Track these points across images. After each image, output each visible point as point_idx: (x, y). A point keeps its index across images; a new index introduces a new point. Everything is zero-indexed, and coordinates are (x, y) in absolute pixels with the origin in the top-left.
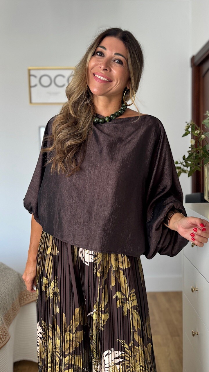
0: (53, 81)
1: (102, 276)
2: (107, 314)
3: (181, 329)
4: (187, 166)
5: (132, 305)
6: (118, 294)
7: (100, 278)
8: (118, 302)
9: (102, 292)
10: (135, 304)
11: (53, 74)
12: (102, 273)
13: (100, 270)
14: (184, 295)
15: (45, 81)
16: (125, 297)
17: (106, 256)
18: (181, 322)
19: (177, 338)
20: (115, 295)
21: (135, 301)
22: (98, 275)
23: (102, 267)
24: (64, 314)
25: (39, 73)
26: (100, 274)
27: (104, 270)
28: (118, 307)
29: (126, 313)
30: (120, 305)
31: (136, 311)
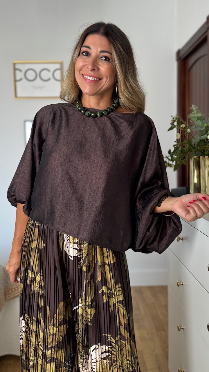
0: (38, 75)
1: (88, 271)
2: (94, 308)
3: (167, 323)
4: (172, 160)
5: (118, 300)
6: (104, 288)
7: (86, 272)
8: (104, 296)
9: (88, 287)
10: (121, 299)
11: (38, 68)
12: (88, 267)
13: (86, 264)
14: (170, 290)
15: (31, 75)
16: (111, 291)
17: (92, 251)
18: (166, 316)
19: (163, 333)
20: (101, 290)
21: (121, 296)
22: (84, 269)
23: (88, 262)
24: (48, 308)
25: (24, 68)
26: (86, 268)
27: (89, 265)
28: (104, 302)
29: (112, 308)
30: (106, 300)
31: (122, 305)
